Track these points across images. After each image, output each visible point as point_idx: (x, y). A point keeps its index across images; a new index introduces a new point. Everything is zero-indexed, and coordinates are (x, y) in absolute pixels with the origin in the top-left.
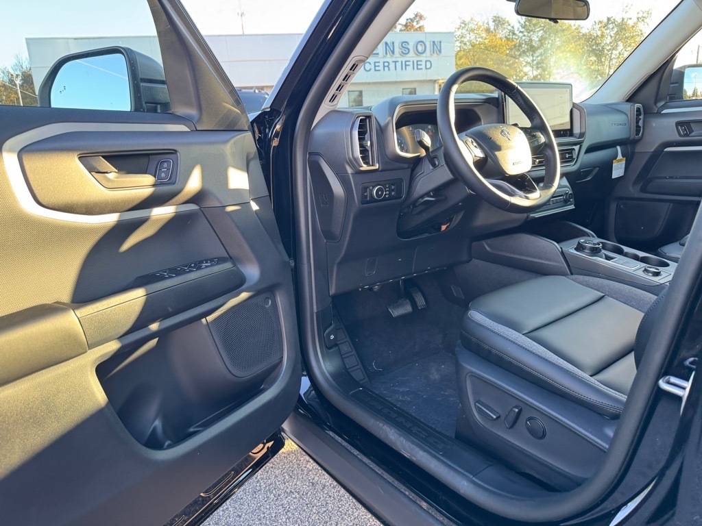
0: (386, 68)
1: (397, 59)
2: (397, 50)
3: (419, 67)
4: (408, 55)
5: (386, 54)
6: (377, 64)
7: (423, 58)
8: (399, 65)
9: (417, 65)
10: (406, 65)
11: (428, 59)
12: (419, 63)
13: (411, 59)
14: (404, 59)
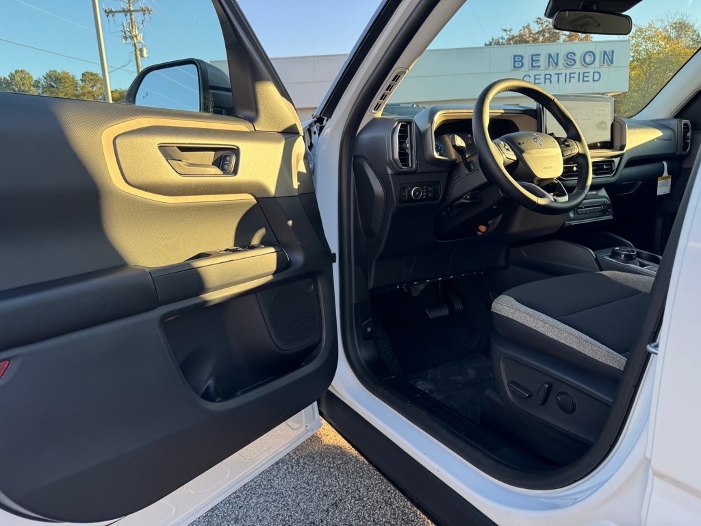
0: (548, 81)
1: (561, 72)
2: (561, 61)
3: (585, 79)
4: (574, 67)
5: (549, 66)
6: (537, 77)
7: (591, 70)
8: (562, 78)
9: (583, 78)
10: (570, 77)
11: (597, 70)
12: (585, 75)
13: (577, 71)
14: (568, 72)
